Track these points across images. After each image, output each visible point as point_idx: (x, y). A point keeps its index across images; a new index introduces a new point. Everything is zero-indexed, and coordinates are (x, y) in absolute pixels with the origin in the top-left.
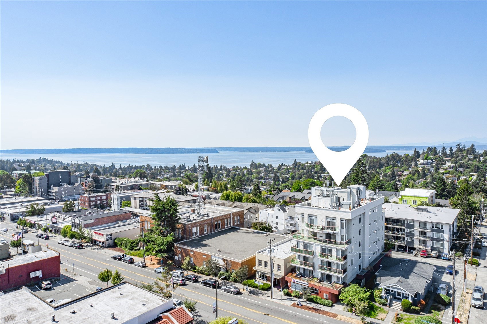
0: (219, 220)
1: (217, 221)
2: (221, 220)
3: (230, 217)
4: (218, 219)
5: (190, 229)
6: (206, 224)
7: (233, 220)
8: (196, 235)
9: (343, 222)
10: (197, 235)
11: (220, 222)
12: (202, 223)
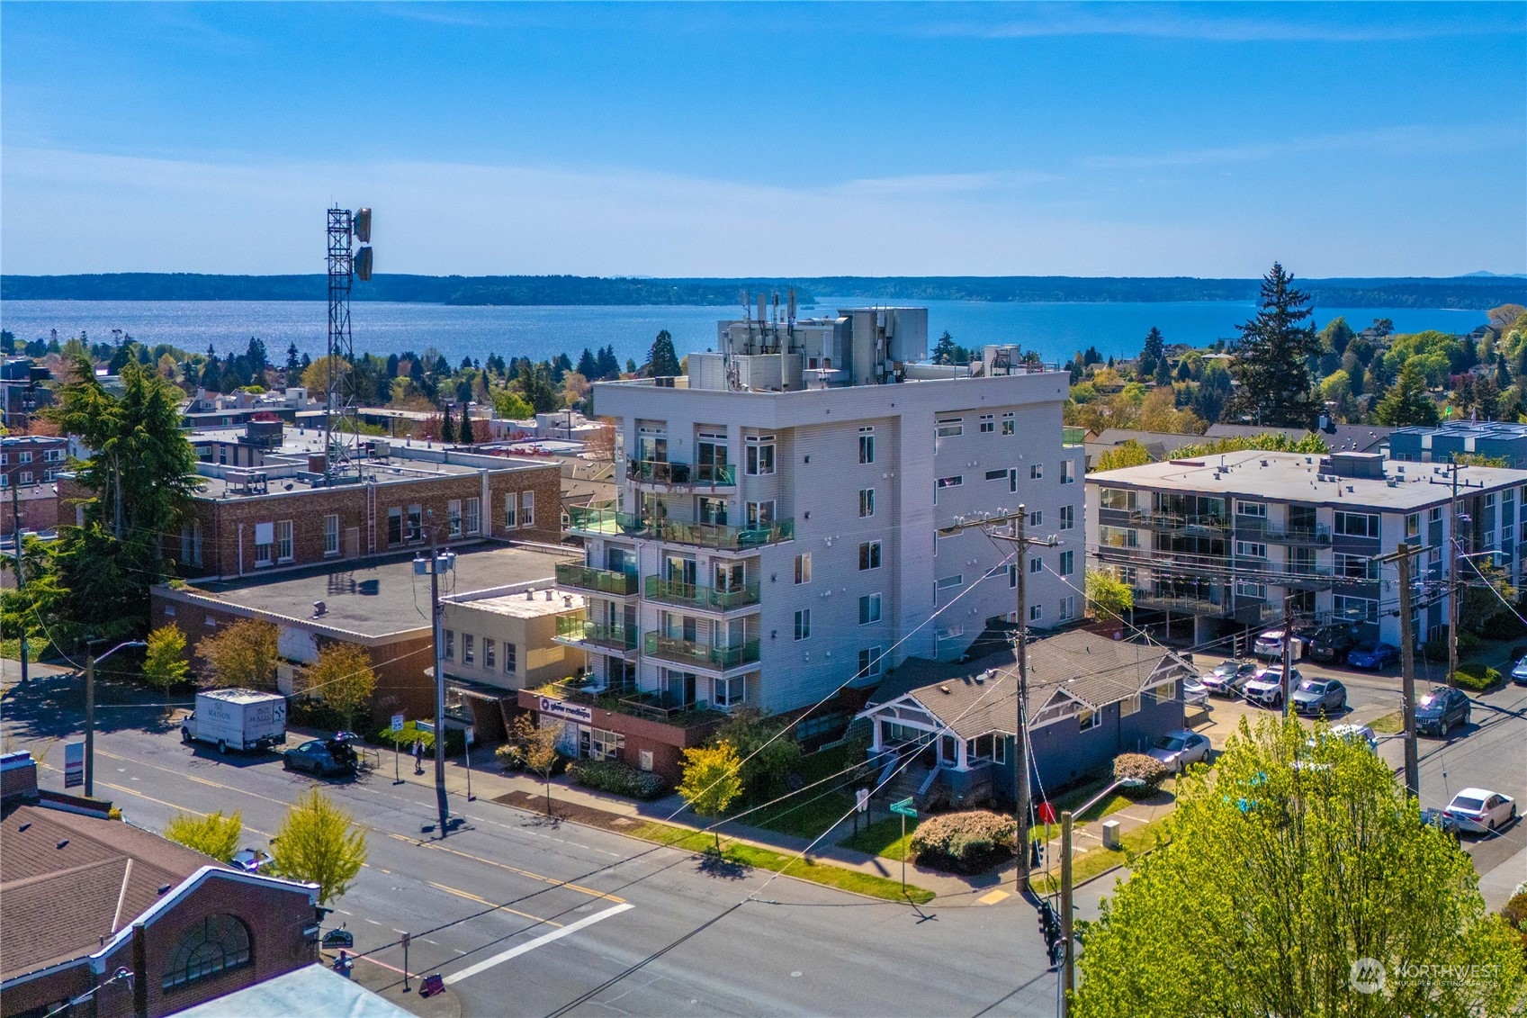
0: (412, 501)
1: (403, 503)
2: (425, 502)
3: (479, 495)
4: (407, 495)
5: (241, 526)
6: (332, 511)
7: (494, 507)
8: (275, 560)
9: (752, 443)
10: (281, 560)
11: (416, 509)
12: (309, 507)
